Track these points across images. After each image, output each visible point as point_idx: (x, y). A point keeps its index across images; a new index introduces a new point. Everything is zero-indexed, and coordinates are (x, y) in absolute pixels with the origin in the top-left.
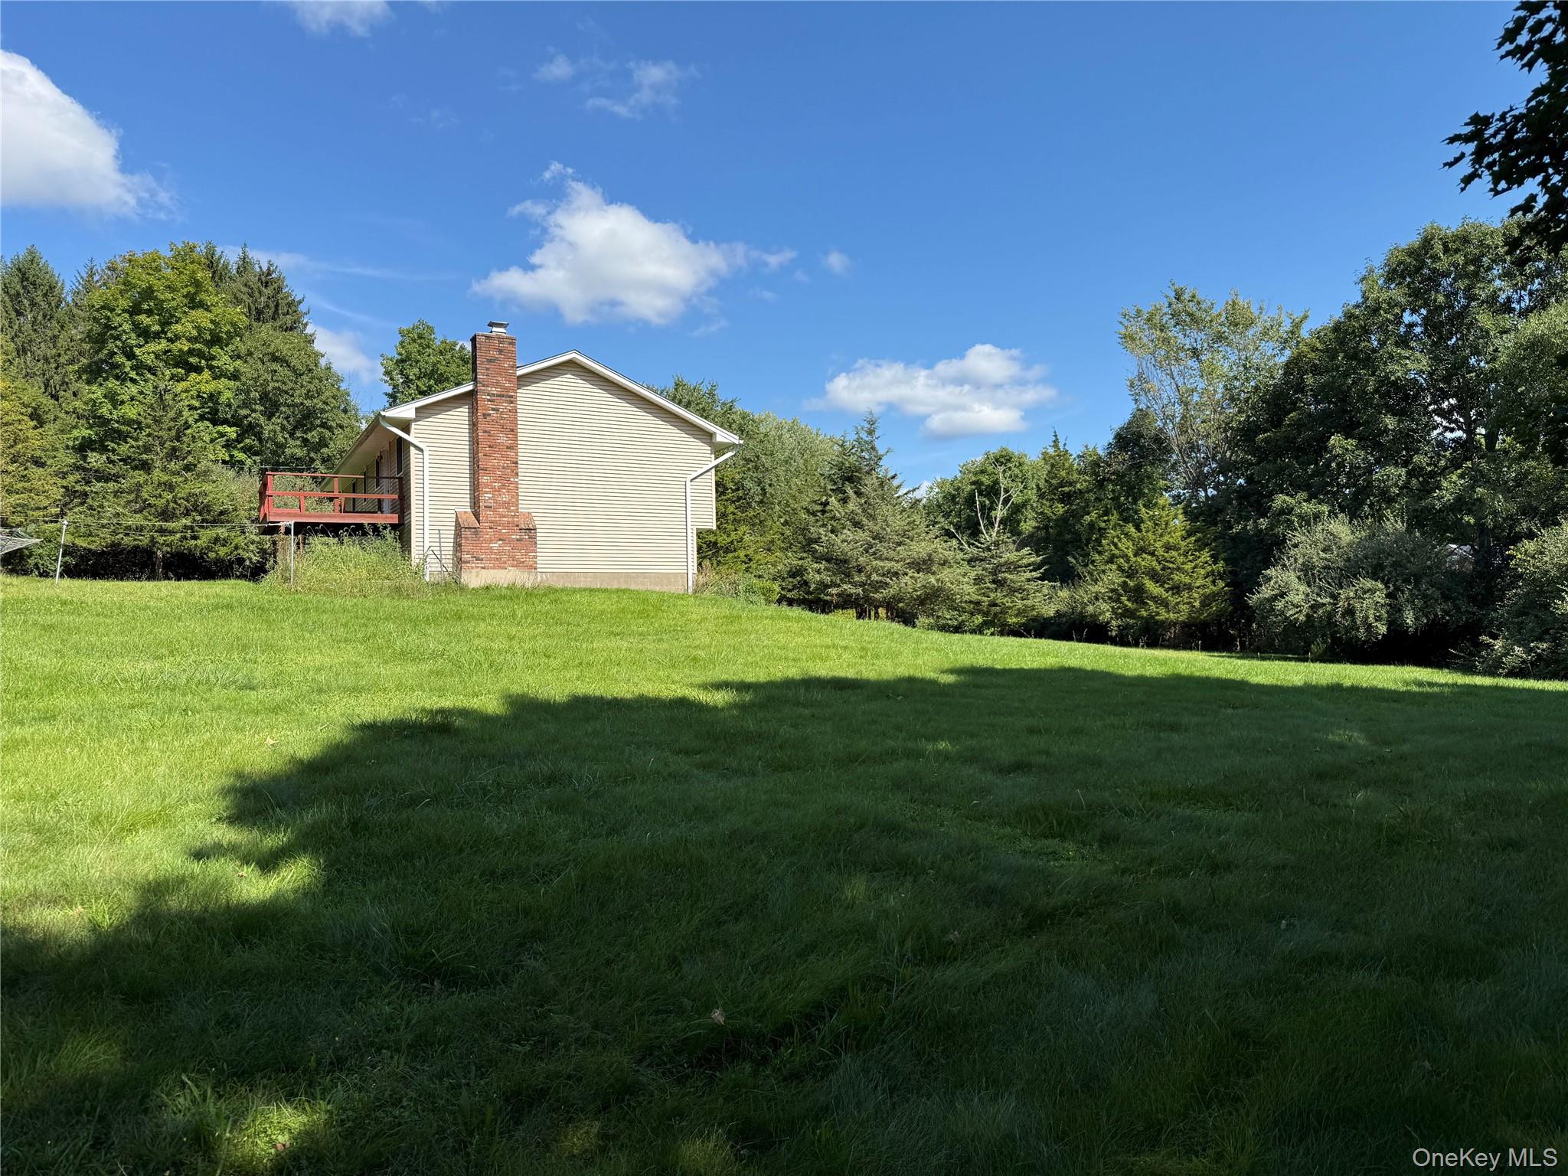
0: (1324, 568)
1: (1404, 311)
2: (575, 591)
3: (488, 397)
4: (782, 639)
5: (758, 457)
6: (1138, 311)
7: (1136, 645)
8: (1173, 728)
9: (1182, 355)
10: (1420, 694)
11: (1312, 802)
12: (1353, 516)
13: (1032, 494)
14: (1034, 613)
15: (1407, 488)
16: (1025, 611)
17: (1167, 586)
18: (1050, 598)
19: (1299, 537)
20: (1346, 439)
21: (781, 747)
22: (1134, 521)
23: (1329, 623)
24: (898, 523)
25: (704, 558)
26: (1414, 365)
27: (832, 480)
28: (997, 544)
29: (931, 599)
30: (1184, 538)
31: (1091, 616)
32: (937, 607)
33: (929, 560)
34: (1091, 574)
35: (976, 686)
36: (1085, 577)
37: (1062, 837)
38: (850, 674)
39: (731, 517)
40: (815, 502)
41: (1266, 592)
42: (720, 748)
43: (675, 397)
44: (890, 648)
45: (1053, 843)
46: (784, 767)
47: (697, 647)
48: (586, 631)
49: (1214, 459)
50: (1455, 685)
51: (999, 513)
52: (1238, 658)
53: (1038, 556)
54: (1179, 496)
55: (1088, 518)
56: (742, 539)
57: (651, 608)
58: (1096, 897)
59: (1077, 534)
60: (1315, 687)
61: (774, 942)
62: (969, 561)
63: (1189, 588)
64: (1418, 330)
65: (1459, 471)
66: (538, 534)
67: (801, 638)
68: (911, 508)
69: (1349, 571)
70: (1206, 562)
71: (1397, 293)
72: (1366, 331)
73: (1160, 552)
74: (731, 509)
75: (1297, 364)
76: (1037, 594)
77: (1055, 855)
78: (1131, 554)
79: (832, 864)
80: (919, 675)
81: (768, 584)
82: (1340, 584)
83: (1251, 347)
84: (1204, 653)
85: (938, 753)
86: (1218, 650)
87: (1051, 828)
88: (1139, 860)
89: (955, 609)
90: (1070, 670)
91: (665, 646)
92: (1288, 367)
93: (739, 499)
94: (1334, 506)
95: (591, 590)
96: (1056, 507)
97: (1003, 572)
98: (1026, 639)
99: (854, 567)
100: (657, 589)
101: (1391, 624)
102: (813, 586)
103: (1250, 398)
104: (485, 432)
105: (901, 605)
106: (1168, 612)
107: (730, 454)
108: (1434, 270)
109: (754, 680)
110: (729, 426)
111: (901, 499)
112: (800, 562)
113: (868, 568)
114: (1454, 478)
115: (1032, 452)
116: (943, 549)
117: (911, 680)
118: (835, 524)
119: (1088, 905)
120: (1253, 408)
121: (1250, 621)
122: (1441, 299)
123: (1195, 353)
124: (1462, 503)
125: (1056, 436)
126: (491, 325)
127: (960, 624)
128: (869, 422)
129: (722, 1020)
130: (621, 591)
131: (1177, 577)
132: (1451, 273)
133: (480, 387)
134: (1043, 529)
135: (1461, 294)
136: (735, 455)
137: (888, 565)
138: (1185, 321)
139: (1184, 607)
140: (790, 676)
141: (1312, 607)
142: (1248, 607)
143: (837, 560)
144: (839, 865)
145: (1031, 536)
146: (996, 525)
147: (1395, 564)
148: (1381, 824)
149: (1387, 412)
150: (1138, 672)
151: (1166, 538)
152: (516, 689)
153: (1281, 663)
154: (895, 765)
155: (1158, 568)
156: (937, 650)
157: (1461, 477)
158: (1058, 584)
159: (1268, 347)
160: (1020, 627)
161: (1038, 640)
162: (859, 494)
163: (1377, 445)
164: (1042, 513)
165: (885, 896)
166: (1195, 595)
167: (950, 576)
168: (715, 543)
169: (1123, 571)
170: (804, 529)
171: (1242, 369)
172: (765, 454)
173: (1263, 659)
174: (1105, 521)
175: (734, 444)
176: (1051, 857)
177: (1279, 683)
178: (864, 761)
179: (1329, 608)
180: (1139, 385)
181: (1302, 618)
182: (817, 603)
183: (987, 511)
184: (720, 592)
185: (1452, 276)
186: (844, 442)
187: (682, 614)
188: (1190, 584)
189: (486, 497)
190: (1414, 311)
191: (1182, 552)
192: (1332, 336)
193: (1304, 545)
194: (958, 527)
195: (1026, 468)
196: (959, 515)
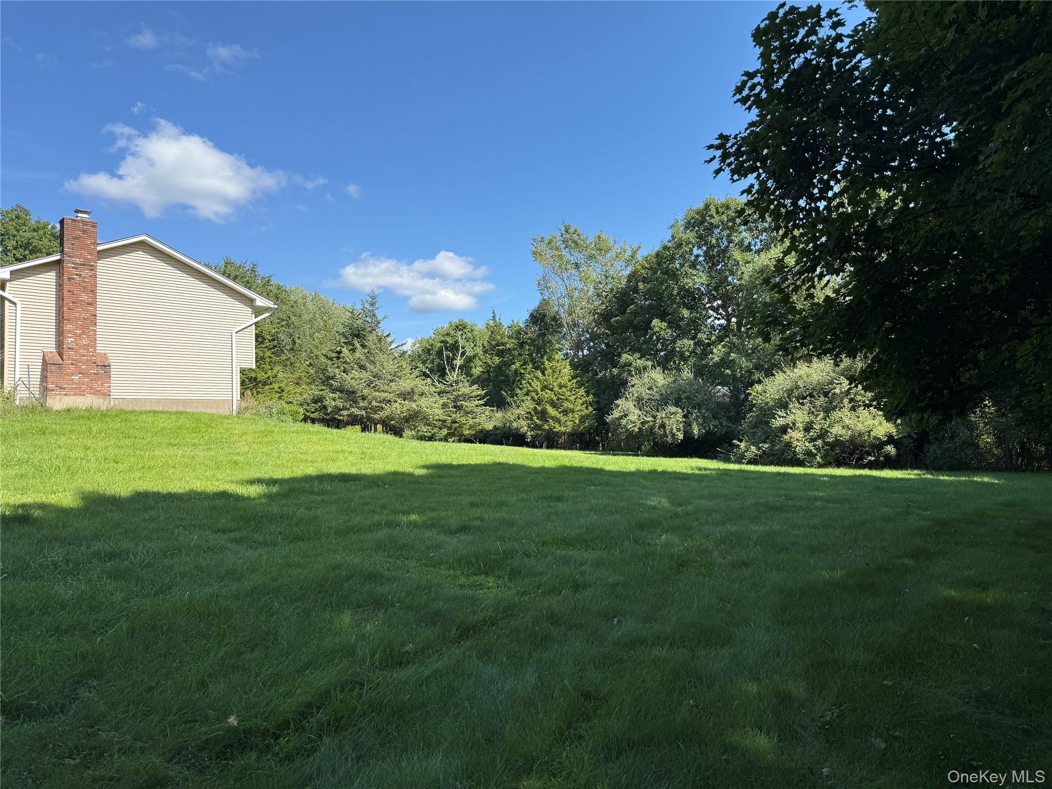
0: (649, 400)
1: (694, 247)
2: (141, 413)
3: (73, 265)
4: (304, 447)
5: (289, 317)
6: (542, 238)
7: (541, 447)
8: (559, 499)
9: (568, 267)
10: (699, 475)
11: (636, 542)
12: (665, 368)
13: (479, 350)
14: (480, 427)
15: (694, 352)
16: (474, 426)
17: (560, 410)
18: (490, 418)
19: (635, 380)
20: (661, 322)
21: (297, 525)
22: (541, 369)
23: (651, 433)
24: (391, 367)
25: (246, 389)
26: (699, 280)
27: (345, 336)
28: (457, 382)
29: (412, 418)
30: (570, 381)
31: (515, 429)
32: (417, 424)
33: (412, 392)
34: (515, 402)
35: (439, 476)
36: (512, 404)
37: (486, 574)
38: (353, 471)
39: (268, 360)
40: (332, 351)
41: (616, 414)
42: (250, 527)
43: (225, 272)
44: (382, 452)
45: (480, 579)
46: (297, 539)
47: (238, 454)
48: (150, 442)
49: (588, 332)
50: (719, 469)
51: (458, 362)
52: (600, 454)
53: (483, 390)
54: (567, 354)
55: (514, 367)
56: (276, 375)
57: (202, 425)
58: (504, 612)
59: (507, 376)
60: (642, 472)
61: (280, 663)
62: (439, 393)
63: (573, 411)
64: (701, 259)
65: (723, 343)
66: (112, 370)
67: (319, 446)
68: (400, 357)
69: (663, 401)
70: (582, 396)
71: (691, 235)
72: (672, 259)
73: (556, 389)
74: (268, 354)
75: (634, 276)
76: (482, 415)
77: (481, 586)
78: (539, 390)
79: (327, 605)
80: (401, 470)
81: (295, 408)
82: (658, 409)
83: (609, 264)
84: (581, 452)
85: (410, 523)
86: (589, 450)
87: (480, 568)
88: (532, 586)
89: (429, 425)
90: (500, 464)
91: (212, 453)
92: (630, 278)
93: (275, 347)
94: (654, 362)
95: (155, 412)
96: (495, 359)
97: (461, 401)
98: (475, 445)
99: (359, 397)
100: (209, 411)
101: (685, 433)
102: (330, 410)
103: (607, 295)
104: (69, 291)
105: (392, 422)
106: (560, 426)
107: (267, 315)
108: (711, 224)
109: (280, 477)
110: (268, 296)
111: (393, 351)
112: (321, 393)
113: (370, 397)
114: (720, 347)
115: (480, 325)
116: (422, 385)
117: (396, 474)
118: (346, 366)
119: (499, 618)
120: (609, 301)
121: (607, 431)
122: (714, 241)
123: (577, 266)
124: (725, 362)
125: (494, 313)
126: (77, 211)
127: (433, 435)
128: (371, 297)
129: (236, 723)
130: (180, 412)
131: (566, 405)
132: (720, 226)
133: (66, 258)
134: (486, 373)
135: (724, 239)
136: (271, 315)
137: (384, 395)
138: (571, 246)
139: (570, 423)
140: (309, 473)
141: (642, 423)
142: (606, 423)
143: (347, 391)
144: (332, 606)
145: (479, 377)
146: (457, 370)
147: (688, 398)
148: (674, 555)
149: (684, 307)
150: (540, 465)
151: (560, 380)
152: (88, 487)
153: (624, 457)
154: (380, 533)
155: (555, 398)
156: (414, 453)
157: (724, 347)
158: (495, 408)
159: (618, 265)
160: (471, 436)
161: (482, 445)
162: (363, 346)
163: (678, 327)
164: (485, 362)
165: (363, 624)
166: (576, 416)
167: (426, 403)
168: (255, 379)
169: (534, 400)
170: (324, 370)
171: (603, 277)
172: (295, 316)
173: (615, 455)
174: (524, 369)
175: (270, 308)
176: (478, 588)
177: (622, 470)
178: (358, 531)
179: (651, 424)
180: (543, 285)
181: (636, 430)
182: (333, 421)
183: (450, 360)
184: (257, 414)
185: (720, 228)
186: (353, 310)
187: (227, 430)
188: (573, 409)
189: (69, 340)
190: (699, 248)
191: (568, 388)
192: (654, 260)
193: (638, 386)
194: (431, 370)
195: (475, 333)
196: (432, 362)
